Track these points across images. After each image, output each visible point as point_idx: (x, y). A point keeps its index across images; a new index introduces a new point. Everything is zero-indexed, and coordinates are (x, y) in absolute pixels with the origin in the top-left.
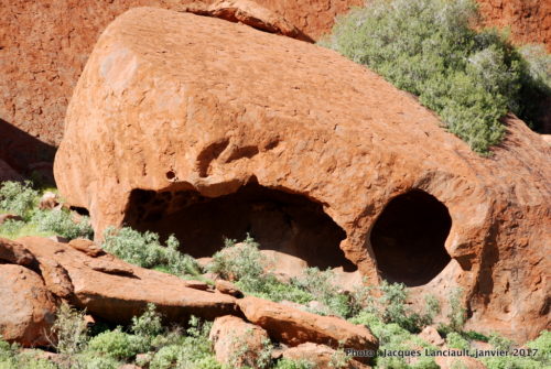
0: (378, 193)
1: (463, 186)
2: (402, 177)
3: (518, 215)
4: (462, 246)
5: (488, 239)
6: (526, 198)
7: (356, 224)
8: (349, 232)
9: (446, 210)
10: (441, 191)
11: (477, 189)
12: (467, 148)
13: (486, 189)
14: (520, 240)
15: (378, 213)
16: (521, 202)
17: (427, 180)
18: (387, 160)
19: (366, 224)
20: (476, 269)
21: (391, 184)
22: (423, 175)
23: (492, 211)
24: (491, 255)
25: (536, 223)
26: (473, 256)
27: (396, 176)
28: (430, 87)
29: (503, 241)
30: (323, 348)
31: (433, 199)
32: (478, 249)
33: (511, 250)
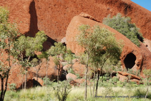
0: (126, 53)
1: (138, 52)
2: (129, 51)
3: (146, 58)
4: (138, 63)
5: (142, 62)
6: (147, 55)
7: (122, 58)
8: (121, 60)
9: (135, 56)
10: (135, 53)
11: (140, 53)
12: (136, 46)
13: (141, 53)
14: (146, 62)
15: (126, 56)
16: (146, 56)
17: (133, 51)
18: (127, 48)
19: (124, 58)
20: (140, 66)
21: (128, 52)
22: (132, 50)
23: (142, 57)
24: (142, 64)
25: (148, 59)
26: (140, 64)
27: (128, 50)
28: (127, 34)
29: (144, 62)
30: (137, 80)
31: (134, 54)
32: (140, 63)
33: (145, 63)
